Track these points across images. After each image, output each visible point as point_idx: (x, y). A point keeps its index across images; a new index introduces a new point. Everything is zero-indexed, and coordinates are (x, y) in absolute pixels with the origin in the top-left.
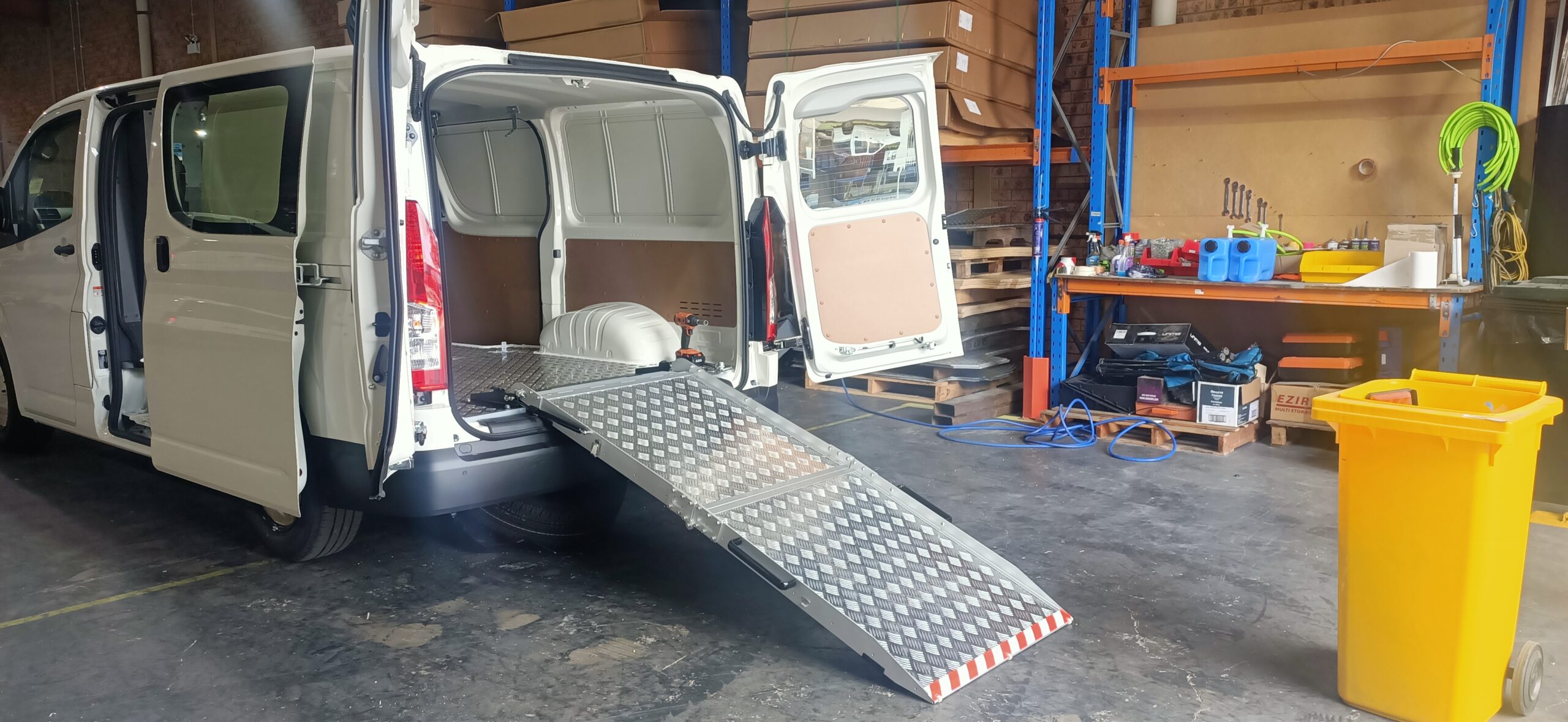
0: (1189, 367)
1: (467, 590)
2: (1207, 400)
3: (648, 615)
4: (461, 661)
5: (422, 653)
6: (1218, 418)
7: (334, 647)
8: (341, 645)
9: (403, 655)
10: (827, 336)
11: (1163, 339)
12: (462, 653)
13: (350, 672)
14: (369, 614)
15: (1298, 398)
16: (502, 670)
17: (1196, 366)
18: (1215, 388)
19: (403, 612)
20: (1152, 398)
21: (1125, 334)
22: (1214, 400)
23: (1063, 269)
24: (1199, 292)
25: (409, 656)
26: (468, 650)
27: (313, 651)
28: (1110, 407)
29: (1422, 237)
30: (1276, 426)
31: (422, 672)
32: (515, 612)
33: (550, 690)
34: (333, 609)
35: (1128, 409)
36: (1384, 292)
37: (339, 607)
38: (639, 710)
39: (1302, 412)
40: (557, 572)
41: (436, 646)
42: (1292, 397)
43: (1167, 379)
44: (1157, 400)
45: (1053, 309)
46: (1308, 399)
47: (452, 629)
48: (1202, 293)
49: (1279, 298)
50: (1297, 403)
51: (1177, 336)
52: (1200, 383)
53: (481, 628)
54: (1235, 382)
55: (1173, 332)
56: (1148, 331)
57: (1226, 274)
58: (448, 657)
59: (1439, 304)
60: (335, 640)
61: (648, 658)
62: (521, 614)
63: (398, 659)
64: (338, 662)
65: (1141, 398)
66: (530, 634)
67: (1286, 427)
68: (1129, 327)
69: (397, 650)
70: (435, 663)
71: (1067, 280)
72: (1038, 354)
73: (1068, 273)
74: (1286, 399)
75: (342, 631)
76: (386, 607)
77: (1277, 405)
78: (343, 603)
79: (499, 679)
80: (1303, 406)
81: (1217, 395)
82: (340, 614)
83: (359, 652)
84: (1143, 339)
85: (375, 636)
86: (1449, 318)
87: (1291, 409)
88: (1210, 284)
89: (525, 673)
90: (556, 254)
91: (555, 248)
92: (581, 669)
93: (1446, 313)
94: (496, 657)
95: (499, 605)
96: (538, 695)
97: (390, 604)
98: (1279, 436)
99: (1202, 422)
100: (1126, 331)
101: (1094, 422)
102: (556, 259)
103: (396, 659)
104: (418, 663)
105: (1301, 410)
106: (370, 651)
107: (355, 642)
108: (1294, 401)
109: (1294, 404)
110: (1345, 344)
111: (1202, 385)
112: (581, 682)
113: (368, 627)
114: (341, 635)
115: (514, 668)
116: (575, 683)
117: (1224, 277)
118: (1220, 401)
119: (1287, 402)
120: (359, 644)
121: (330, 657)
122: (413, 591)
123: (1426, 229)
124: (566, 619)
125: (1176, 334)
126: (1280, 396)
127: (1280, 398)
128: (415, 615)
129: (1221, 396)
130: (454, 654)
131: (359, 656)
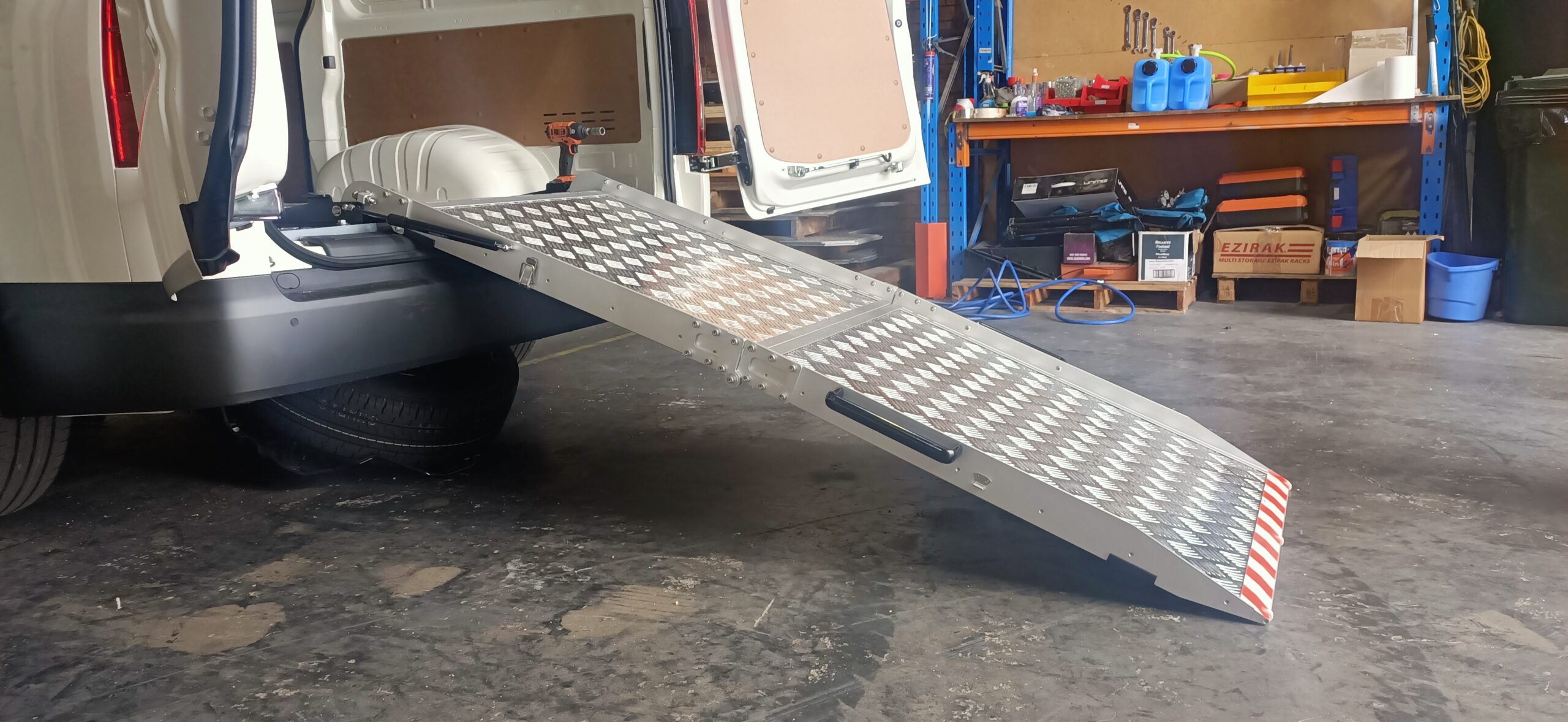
0: (1127, 216)
1: (297, 543)
2: (1152, 253)
3: (649, 545)
4: (352, 661)
5: (258, 654)
6: (1164, 273)
7: (63, 667)
8: (78, 662)
9: (223, 665)
10: (771, 151)
11: (1086, 189)
12: (346, 646)
13: (117, 712)
14: (118, 600)
15: (1246, 245)
16: (447, 667)
17: (1133, 214)
18: (1161, 238)
19: (188, 590)
20: (1082, 257)
21: (1036, 188)
22: (1159, 252)
23: (962, 111)
24: (1133, 127)
25: (236, 665)
26: (358, 640)
27: (18, 680)
28: (1030, 273)
29: (1392, 43)
30: (1225, 279)
31: (281, 692)
32: (411, 566)
33: (570, 691)
34: (39, 598)
35: (1051, 274)
36: (1359, 106)
37: (51, 594)
38: (775, 706)
39: (1251, 260)
40: (445, 502)
41: (283, 640)
42: (1239, 245)
43: (1099, 234)
44: (1089, 259)
45: (950, 163)
46: (1258, 245)
47: (303, 607)
48: (1137, 127)
49: (1231, 125)
50: (1245, 251)
51: (1104, 183)
52: (1141, 234)
53: (359, 599)
54: (1185, 228)
55: (1097, 179)
56: (1065, 181)
57: (1166, 101)
58: (320, 656)
59: (1421, 116)
60: (61, 653)
61: (709, 611)
62: (424, 567)
63: (217, 673)
64: (83, 696)
65: (1068, 259)
66: (463, 597)
67: (1235, 279)
68: (1039, 180)
69: (205, 658)
70: (300, 671)
71: (968, 124)
72: (932, 219)
73: (968, 115)
74: (1232, 247)
75: (74, 636)
76: (148, 585)
77: (1222, 255)
78: (58, 587)
79: (451, 683)
80: (1252, 253)
81: (1164, 246)
82: (58, 606)
83: (123, 670)
84: (1060, 191)
85: (148, 636)
86: (1434, 132)
87: (1238, 258)
88: (1150, 115)
89: (498, 666)
90: (327, 62)
91: (326, 55)
92: (605, 643)
93: (1431, 126)
94: (423, 646)
95: (371, 559)
96: (554, 703)
97: (157, 579)
98: (1227, 290)
99: (1145, 280)
100: (1037, 184)
101: (1023, 289)
102: (328, 70)
103: (212, 674)
104: (263, 674)
105: (1250, 258)
106: (149, 666)
107: (110, 652)
108: (1241, 248)
109: (1242, 253)
110: (1296, 178)
111: (1144, 236)
112: (623, 669)
113: (126, 623)
114: (73, 643)
115: (470, 661)
116: (613, 671)
117: (1163, 106)
118: (1166, 252)
119: (1234, 251)
120: (117, 655)
121: (61, 687)
122: (191, 555)
123: (1397, 33)
124: (510, 567)
125: (1102, 181)
126: (1225, 244)
127: (1225, 246)
128: (214, 593)
129: (1168, 247)
130: (333, 650)
131: (126, 678)
